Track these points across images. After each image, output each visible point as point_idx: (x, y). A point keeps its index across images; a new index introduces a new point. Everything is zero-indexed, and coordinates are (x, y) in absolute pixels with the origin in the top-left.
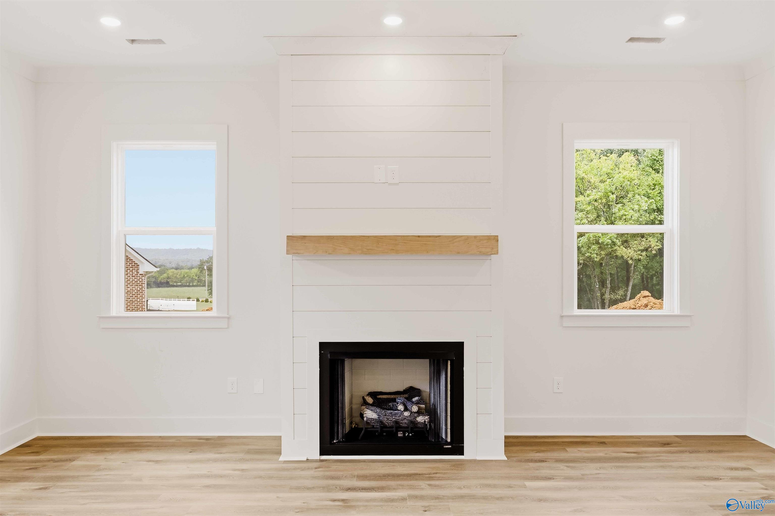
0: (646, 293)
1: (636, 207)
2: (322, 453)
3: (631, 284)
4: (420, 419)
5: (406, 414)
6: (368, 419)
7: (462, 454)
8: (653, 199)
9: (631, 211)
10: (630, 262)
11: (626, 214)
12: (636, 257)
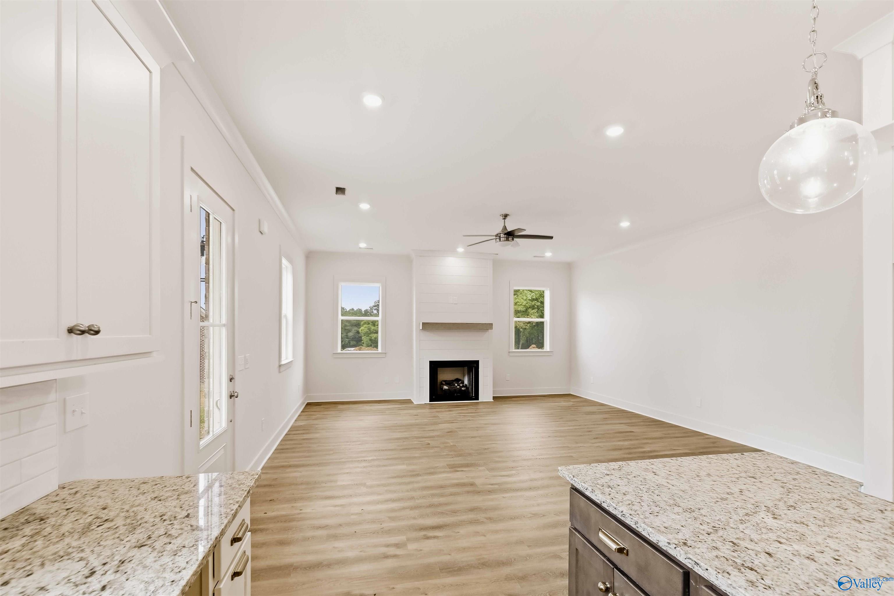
0: (534, 346)
1: (525, 298)
2: (431, 400)
3: (521, 343)
4: (463, 389)
5: (458, 387)
6: (445, 389)
7: (478, 400)
8: (534, 293)
9: (522, 300)
10: (521, 330)
11: (519, 301)
12: (524, 327)
